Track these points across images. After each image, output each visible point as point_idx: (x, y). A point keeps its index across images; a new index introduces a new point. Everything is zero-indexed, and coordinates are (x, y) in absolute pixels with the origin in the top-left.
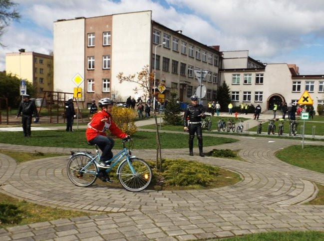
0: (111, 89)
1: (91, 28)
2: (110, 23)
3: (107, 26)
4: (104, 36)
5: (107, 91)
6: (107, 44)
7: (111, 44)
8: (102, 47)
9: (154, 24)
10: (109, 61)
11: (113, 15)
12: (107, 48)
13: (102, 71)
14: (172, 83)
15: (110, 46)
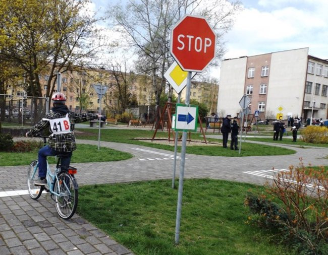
0: (265, 109)
1: (252, 64)
2: (269, 60)
3: (266, 62)
4: (263, 69)
5: (261, 111)
6: (265, 75)
7: (269, 75)
8: (261, 78)
9: (310, 57)
10: (265, 88)
11: (272, 53)
12: (265, 79)
13: (259, 96)
14: (322, 104)
15: (267, 77)
